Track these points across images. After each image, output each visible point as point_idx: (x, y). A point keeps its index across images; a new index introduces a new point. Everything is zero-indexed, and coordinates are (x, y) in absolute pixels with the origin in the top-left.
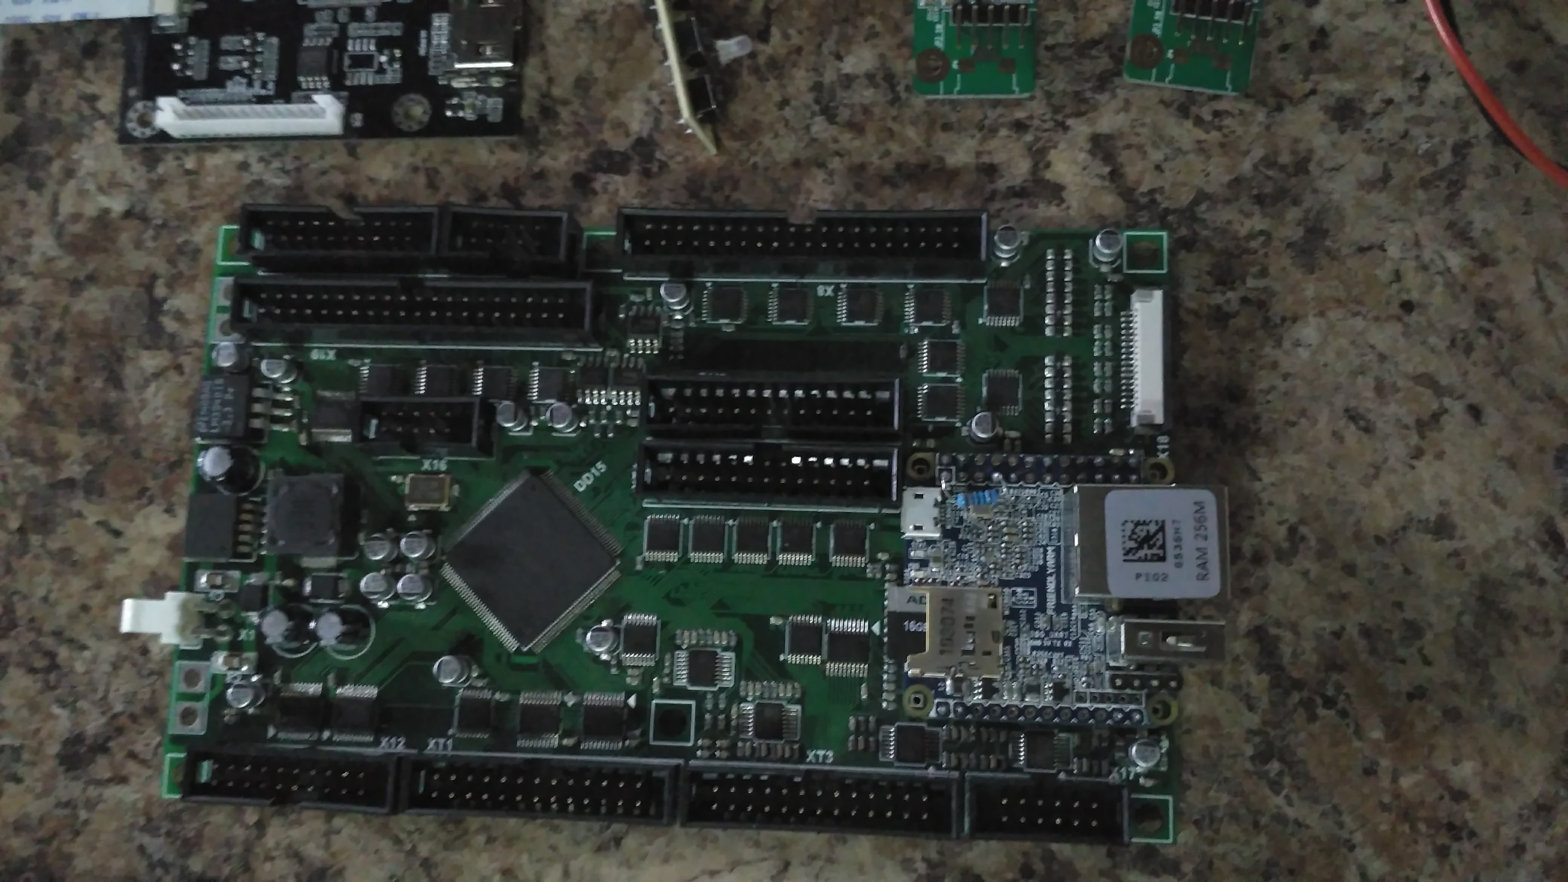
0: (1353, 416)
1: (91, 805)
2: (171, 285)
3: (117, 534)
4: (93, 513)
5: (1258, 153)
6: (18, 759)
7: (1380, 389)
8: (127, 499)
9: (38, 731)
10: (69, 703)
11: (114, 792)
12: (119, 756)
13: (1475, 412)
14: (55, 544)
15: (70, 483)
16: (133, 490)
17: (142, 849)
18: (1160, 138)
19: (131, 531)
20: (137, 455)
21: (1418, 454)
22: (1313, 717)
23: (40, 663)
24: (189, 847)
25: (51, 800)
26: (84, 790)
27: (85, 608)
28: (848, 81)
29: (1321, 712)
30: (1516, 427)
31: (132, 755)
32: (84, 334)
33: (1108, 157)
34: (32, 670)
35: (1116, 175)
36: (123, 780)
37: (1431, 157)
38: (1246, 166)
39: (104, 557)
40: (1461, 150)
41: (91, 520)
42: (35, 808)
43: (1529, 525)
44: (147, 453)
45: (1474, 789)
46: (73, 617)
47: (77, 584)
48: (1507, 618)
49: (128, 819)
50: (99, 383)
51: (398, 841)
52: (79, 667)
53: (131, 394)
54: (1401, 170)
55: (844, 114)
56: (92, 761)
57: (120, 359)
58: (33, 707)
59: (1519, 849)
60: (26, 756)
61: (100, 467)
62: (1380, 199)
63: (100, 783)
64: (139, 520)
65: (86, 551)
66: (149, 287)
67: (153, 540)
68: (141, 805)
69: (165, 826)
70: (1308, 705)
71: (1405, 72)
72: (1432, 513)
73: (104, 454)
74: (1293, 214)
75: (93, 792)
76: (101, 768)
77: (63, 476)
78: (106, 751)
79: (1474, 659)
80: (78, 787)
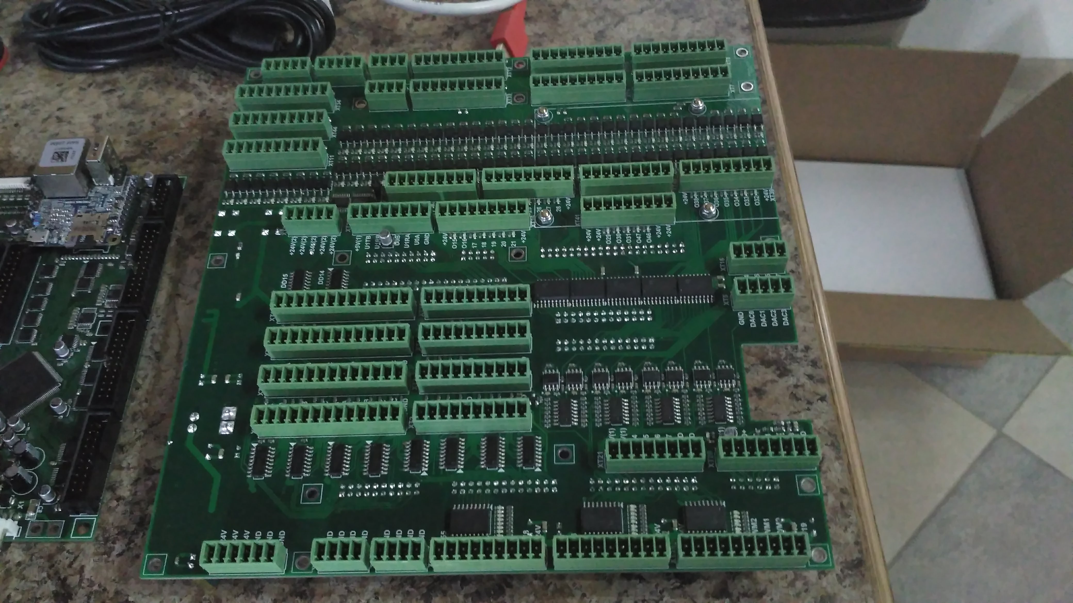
1: (91, 584)
7: (44, 131)
10: (36, 601)
11: (87, 574)
12: (70, 571)
13: (60, 109)
17: (119, 555)
21: (70, 123)
22: (156, 148)
26: (83, 588)
29: (153, 146)
30: (69, 100)
31: (71, 565)
36: (82, 568)
43: (104, 97)
45: (190, 110)
48: (133, 103)
49: (102, 564)
56: (69, 586)
59: (211, 100)
63: (81, 581)
68: (96, 558)
69: (110, 544)
70: (150, 150)
72: (92, 120)
75: (85, 584)
76: (73, 580)
78: (65, 579)
79: (145, 110)
80: (82, 592)
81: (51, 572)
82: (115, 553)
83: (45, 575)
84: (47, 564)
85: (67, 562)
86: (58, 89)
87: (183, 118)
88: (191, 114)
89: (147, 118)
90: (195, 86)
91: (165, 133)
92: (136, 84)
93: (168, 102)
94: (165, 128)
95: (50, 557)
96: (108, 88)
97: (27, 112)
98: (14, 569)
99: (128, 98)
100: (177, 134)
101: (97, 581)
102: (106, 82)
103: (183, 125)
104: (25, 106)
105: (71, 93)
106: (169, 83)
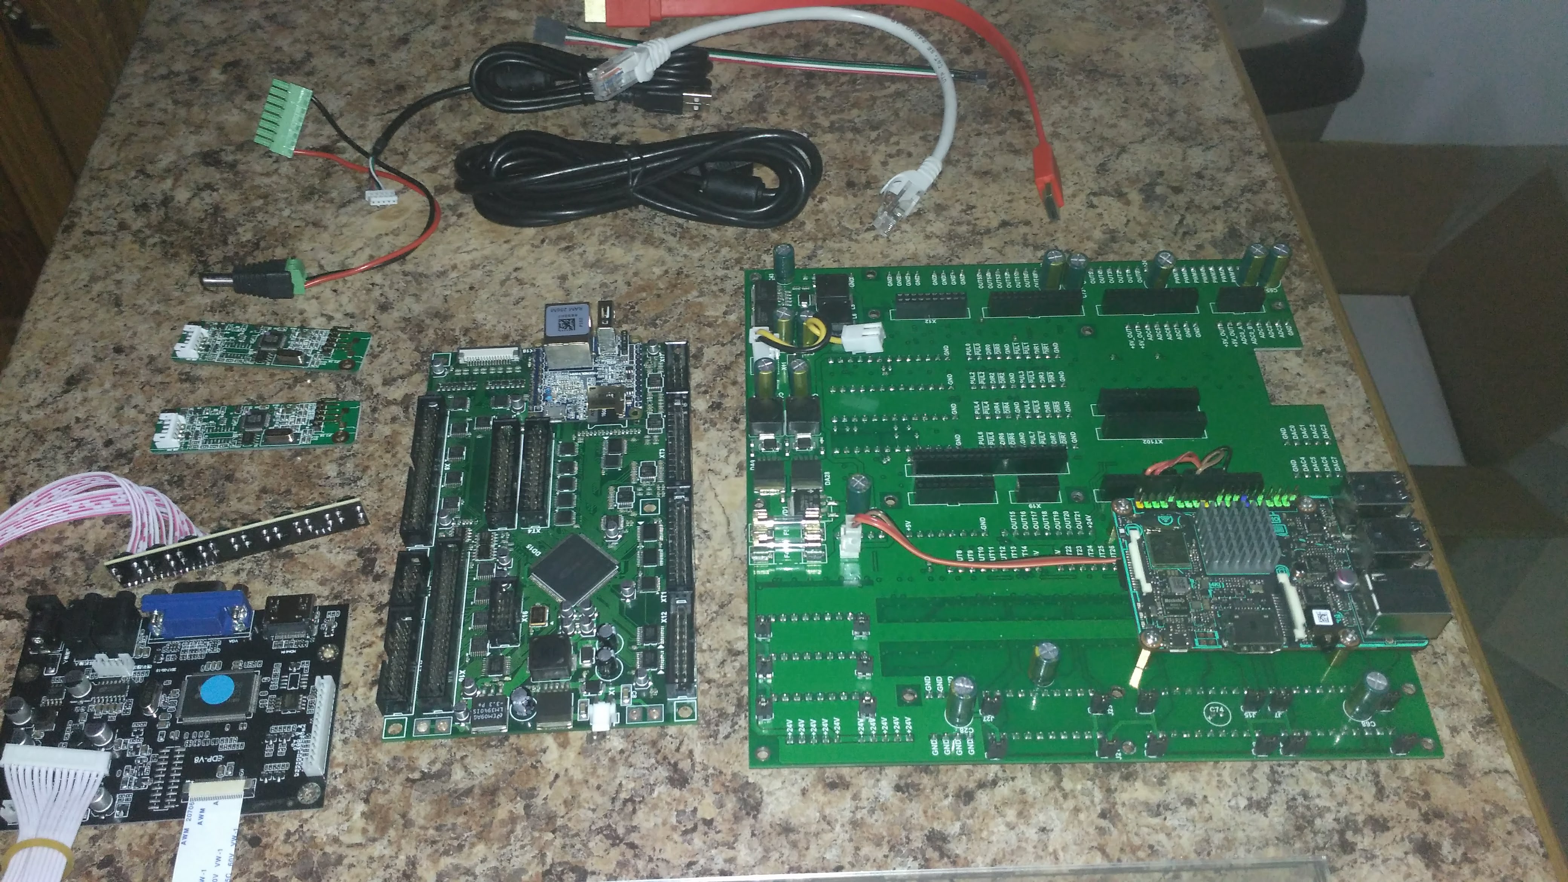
0: (517, 303)
1: (705, 768)
2: (413, 770)
3: (557, 776)
4: (545, 791)
5: (399, 333)
6: (684, 812)
7: (506, 295)
8: (538, 774)
9: (668, 803)
10: (651, 788)
11: (698, 757)
12: (678, 756)
13: (516, 269)
14: (562, 810)
15: (527, 807)
16: (533, 771)
17: (726, 737)
18: (388, 363)
19: (555, 769)
20: (512, 773)
21: (533, 285)
23: (630, 808)
24: (722, 715)
25: (705, 789)
26: (697, 772)
27: (599, 787)
28: (340, 474)
30: (523, 259)
31: (678, 750)
32: (439, 815)
33: (394, 380)
34: (634, 811)
35: (402, 377)
36: (691, 752)
37: (407, 282)
38: (404, 336)
39: (570, 782)
40: (405, 274)
41: (549, 792)
42: (710, 798)
43: (563, 255)
44: (512, 767)
45: (664, 268)
46: (603, 794)
47: (585, 794)
48: (598, 261)
49: (712, 747)
50: (469, 801)
51: (712, 620)
52: (632, 785)
53: (476, 782)
54: (413, 289)
55: (358, 474)
56: (682, 770)
57: (455, 792)
58: (655, 807)
60: (681, 807)
61: (518, 792)
62: (424, 297)
63: (693, 765)
64: (549, 766)
65: (566, 792)
66: (414, 781)
67: (561, 757)
69: (713, 727)
70: (633, 314)
71: (369, 291)
73: (511, 791)
74: (428, 321)
75: (698, 767)
76: (685, 765)
77: (523, 812)
78: (676, 764)
79: (615, 269)
80: (696, 776)
81: (659, 757)
82: (721, 736)
83: (653, 761)
84: (653, 751)
85: (673, 747)
86: (506, 246)
87: (659, 278)
88: (666, 272)
89: (619, 277)
90: (663, 241)
91: (644, 295)
92: (594, 239)
93: (637, 259)
94: (643, 289)
95: (654, 743)
96: (564, 244)
97: (478, 274)
98: (618, 757)
99: (591, 257)
100: (659, 296)
101: (711, 764)
102: (560, 238)
103: (661, 285)
104: (474, 267)
105: (523, 251)
106: (633, 238)
